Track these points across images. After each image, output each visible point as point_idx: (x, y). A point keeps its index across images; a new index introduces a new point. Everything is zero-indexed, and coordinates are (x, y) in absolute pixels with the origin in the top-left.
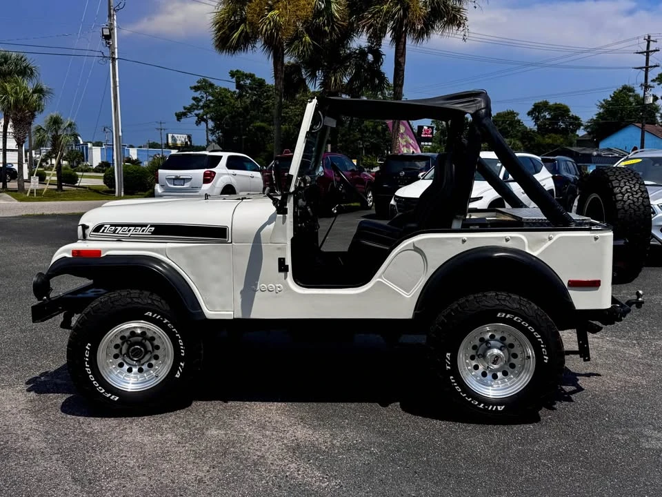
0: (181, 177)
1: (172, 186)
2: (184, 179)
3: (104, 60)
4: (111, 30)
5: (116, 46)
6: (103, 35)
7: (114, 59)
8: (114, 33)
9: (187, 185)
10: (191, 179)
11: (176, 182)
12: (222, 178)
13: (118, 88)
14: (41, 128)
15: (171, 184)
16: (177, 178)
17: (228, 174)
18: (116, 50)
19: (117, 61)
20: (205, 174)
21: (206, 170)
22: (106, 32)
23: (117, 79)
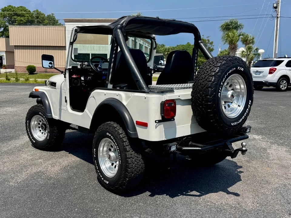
0: (259, 71)
1: (255, 75)
2: (260, 72)
3: (273, 18)
4: (278, 4)
5: (279, 11)
6: (273, 7)
7: (278, 17)
8: (279, 5)
9: (261, 75)
10: (263, 72)
11: (257, 73)
12: (280, 71)
13: (278, 31)
14: (244, 51)
15: (254, 74)
16: (257, 72)
17: (286, 70)
18: (279, 13)
19: (279, 18)
20: (270, 70)
21: (272, 67)
22: (275, 5)
23: (278, 27)
